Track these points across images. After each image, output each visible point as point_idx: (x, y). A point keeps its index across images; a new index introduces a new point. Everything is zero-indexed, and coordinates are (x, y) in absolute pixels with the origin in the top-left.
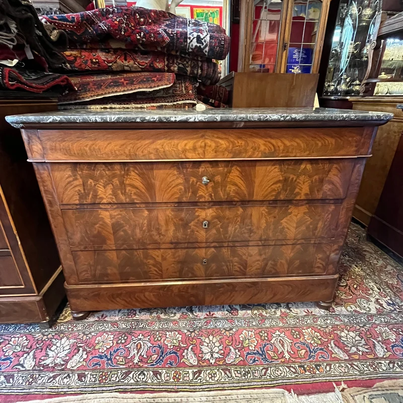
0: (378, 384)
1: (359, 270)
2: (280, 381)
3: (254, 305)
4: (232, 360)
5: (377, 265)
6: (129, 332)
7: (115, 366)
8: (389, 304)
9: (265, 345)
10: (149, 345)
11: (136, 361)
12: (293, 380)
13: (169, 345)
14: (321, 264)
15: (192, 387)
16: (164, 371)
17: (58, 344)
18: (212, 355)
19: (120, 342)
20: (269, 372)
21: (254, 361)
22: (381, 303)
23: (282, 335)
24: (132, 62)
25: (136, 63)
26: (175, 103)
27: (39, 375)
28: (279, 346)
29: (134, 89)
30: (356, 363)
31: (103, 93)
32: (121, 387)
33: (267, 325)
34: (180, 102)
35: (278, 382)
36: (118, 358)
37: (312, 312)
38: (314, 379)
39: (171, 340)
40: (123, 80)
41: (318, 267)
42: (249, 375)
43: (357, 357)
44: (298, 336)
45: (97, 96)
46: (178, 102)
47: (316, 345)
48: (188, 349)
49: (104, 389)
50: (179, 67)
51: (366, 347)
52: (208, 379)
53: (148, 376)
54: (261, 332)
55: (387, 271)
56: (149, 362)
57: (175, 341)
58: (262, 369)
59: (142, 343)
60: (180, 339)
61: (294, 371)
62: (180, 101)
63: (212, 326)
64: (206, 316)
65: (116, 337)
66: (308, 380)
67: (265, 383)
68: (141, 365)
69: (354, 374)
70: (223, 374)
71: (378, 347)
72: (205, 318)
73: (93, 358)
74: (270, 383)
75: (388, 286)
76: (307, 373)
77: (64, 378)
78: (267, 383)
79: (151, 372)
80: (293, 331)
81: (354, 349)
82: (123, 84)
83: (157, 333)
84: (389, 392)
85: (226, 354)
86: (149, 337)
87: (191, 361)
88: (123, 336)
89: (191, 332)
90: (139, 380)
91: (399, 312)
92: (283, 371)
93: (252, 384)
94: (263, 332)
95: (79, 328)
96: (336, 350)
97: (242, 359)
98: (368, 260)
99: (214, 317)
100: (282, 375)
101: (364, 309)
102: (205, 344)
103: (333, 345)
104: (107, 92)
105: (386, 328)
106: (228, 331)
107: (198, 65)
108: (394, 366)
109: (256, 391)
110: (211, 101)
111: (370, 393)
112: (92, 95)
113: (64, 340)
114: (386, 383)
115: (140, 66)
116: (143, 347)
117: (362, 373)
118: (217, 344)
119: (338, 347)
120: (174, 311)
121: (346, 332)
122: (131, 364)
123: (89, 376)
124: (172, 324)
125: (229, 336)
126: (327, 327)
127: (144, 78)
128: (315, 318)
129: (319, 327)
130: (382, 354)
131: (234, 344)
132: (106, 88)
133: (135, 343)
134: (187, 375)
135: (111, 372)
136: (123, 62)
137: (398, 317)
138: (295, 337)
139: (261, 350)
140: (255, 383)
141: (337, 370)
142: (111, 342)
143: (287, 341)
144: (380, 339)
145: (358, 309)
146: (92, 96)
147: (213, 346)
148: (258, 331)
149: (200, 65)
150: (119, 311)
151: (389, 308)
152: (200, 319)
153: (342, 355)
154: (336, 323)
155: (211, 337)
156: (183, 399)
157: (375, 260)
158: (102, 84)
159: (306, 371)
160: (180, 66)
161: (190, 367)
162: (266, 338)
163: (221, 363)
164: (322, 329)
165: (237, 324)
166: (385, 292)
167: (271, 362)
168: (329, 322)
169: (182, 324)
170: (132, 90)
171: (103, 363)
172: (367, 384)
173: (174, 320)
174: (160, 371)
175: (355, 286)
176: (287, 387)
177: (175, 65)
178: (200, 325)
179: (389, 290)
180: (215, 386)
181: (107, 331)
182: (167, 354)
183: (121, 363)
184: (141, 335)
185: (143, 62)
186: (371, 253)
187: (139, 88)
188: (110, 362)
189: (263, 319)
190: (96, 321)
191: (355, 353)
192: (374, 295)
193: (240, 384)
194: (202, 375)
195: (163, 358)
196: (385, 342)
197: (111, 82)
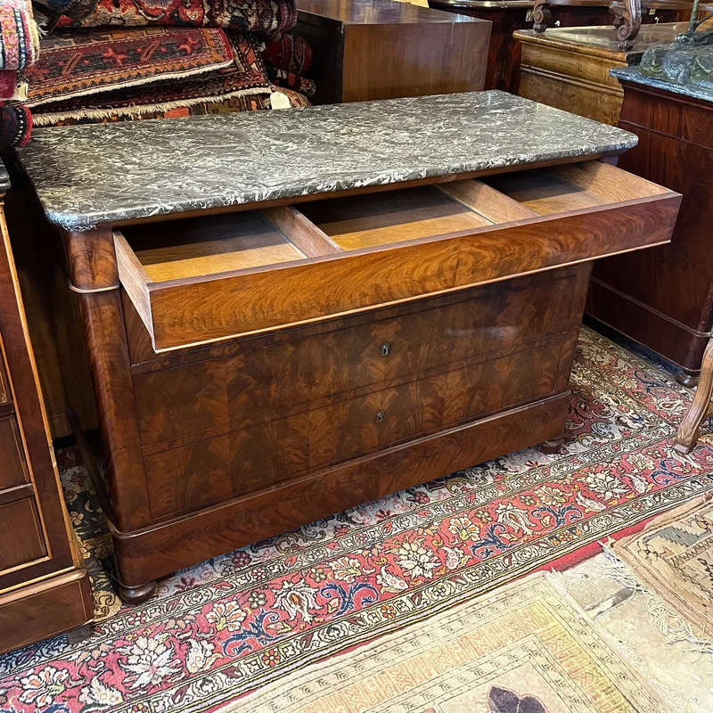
0: (648, 525)
1: (581, 378)
2: (534, 564)
3: (446, 478)
4: (457, 563)
5: (604, 364)
6: (261, 586)
7: (277, 638)
8: (634, 421)
9: (493, 529)
10: (313, 591)
11: (307, 618)
12: (550, 557)
13: (346, 579)
14: (548, 377)
15: (419, 616)
16: (364, 613)
17: (137, 651)
18: (423, 568)
19: (255, 605)
20: (514, 558)
21: (488, 553)
22: (625, 421)
23: (510, 507)
24: (131, 10)
25: (141, 11)
26: (228, 96)
27: (149, 702)
28: (512, 523)
29: (146, 76)
30: (616, 511)
31: (70, 86)
32: (312, 657)
33: (481, 501)
34: (239, 94)
35: (531, 566)
36: (272, 626)
37: (537, 463)
38: (573, 546)
39: (345, 570)
40: (111, 53)
41: (545, 384)
42: (490, 572)
43: (615, 502)
44: (532, 502)
45: (54, 95)
46: (233, 94)
47: (560, 505)
48: (381, 574)
49: (287, 669)
50: (233, 16)
51: (623, 486)
52: (436, 598)
53: (344, 628)
54: (478, 513)
55: (619, 370)
56: (330, 612)
57: (352, 571)
58: (504, 560)
59: (298, 594)
60: (358, 565)
61: (546, 546)
62: (237, 90)
63: (399, 530)
64: (379, 519)
65: (241, 602)
66: (567, 549)
67: (516, 573)
68: (321, 620)
69: (619, 522)
70: (454, 584)
71: (637, 482)
72: (379, 522)
73: (227, 643)
74: (522, 570)
75: (627, 394)
76: (563, 542)
77: (201, 686)
78: (518, 572)
79: (345, 622)
80: (523, 497)
81: (609, 494)
82: (115, 62)
83: (313, 570)
84: (663, 528)
85: (443, 559)
86: (303, 581)
87: (397, 586)
88: (254, 595)
89: (370, 550)
90: (333, 638)
91: (650, 427)
92: (532, 551)
93: (500, 580)
94: (481, 512)
95: (153, 616)
96: (588, 502)
97: (469, 557)
98: (588, 358)
99: (393, 516)
100: (533, 556)
101: (605, 437)
102: (402, 557)
103: (582, 498)
104: (79, 84)
105: (640, 454)
106: (426, 528)
107: (272, 11)
108: (660, 498)
109: (509, 586)
110: (279, 75)
111: (643, 537)
112: (41, 92)
113: (142, 642)
114: (657, 519)
115: (150, 18)
116: (304, 597)
117: (626, 519)
118: (422, 551)
119: (589, 498)
120: (318, 529)
121: (592, 475)
122: (302, 626)
123: (243, 666)
124: (329, 550)
125: (432, 534)
126: (566, 477)
127: (160, 45)
128: (545, 469)
129: (555, 481)
130: (643, 488)
131: (446, 542)
132: (75, 73)
133: (285, 597)
134: (403, 605)
135: (278, 648)
136: (110, 10)
137: (650, 436)
138: (528, 503)
139: (490, 536)
140: (503, 578)
141: (598, 526)
142: (239, 611)
143: (520, 512)
144: (636, 471)
145: (598, 440)
146: (40, 97)
147: (418, 556)
148: (472, 514)
149: (275, 10)
150: (212, 563)
151: (635, 426)
152: (373, 527)
153: (597, 507)
154: (575, 468)
155: (406, 546)
156: (416, 632)
157: (598, 356)
158: (61, 64)
159: (560, 541)
160: (236, 14)
161: (400, 594)
162: (490, 519)
163: (443, 573)
164: (560, 482)
165: (435, 513)
166: (625, 403)
167: (511, 546)
168: (565, 469)
169: (346, 543)
170: (139, 76)
171: (253, 642)
172: (637, 528)
173: (328, 542)
174: (358, 615)
175: (583, 406)
176: (546, 567)
177: (226, 13)
178: (377, 535)
179: (630, 400)
180: (451, 602)
181: (218, 600)
182: (351, 592)
183: (286, 630)
184: (285, 583)
185: (157, 9)
186: (589, 345)
187: (157, 72)
188: (262, 636)
189: (472, 494)
190: (177, 593)
191: (612, 499)
192: (612, 413)
193: (484, 587)
194: (424, 596)
195: (350, 598)
196: (644, 473)
197: (82, 59)
